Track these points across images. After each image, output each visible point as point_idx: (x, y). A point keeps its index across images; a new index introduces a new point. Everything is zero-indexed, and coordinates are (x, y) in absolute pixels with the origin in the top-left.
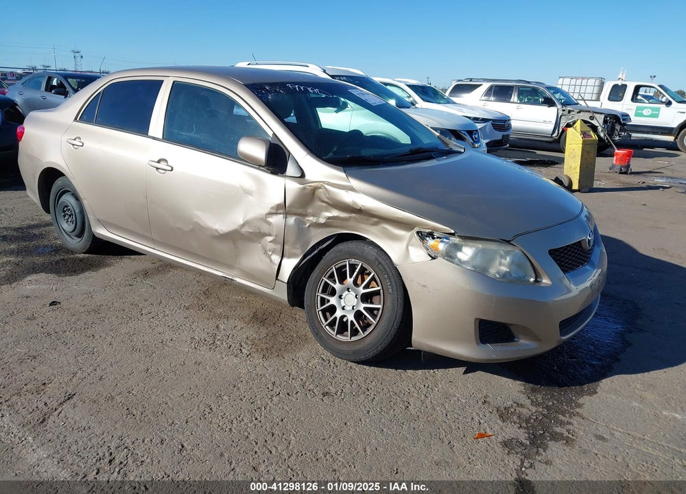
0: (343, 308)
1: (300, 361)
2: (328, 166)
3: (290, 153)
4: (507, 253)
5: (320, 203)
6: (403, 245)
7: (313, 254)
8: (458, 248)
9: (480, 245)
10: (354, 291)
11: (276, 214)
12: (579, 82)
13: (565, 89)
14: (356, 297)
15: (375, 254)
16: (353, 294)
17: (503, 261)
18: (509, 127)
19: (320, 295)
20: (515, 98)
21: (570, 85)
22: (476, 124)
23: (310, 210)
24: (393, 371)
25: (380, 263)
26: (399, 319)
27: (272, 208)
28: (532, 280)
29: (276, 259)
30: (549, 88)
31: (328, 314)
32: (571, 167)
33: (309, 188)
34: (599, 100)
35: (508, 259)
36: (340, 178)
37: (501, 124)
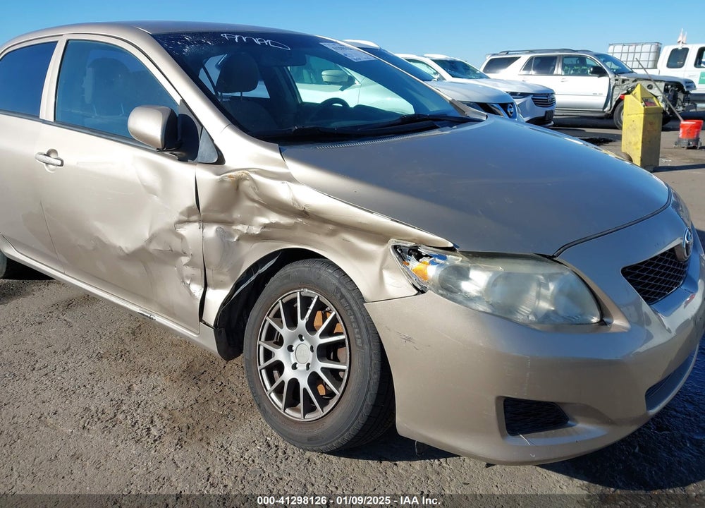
0: (294, 367)
1: (233, 449)
2: (256, 142)
3: (202, 126)
4: (550, 278)
5: (249, 204)
6: (375, 268)
7: (249, 282)
8: (462, 273)
9: (500, 267)
10: (309, 340)
11: (189, 222)
12: (632, 49)
13: (617, 56)
14: (312, 351)
15: (335, 282)
16: (306, 345)
17: (543, 291)
18: (552, 102)
19: (263, 345)
20: (558, 70)
21: (622, 53)
22: (515, 100)
23: (237, 215)
24: (374, 463)
25: (343, 296)
26: (373, 390)
27: (182, 213)
28: (595, 320)
29: (197, 290)
30: (598, 56)
31: (276, 373)
32: (630, 143)
33: (229, 179)
34: (656, 68)
35: (552, 286)
36: (273, 161)
37: (544, 99)
